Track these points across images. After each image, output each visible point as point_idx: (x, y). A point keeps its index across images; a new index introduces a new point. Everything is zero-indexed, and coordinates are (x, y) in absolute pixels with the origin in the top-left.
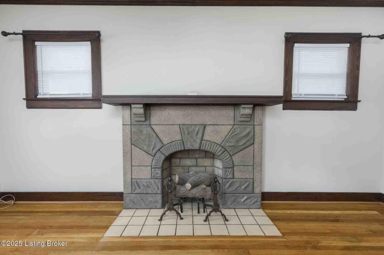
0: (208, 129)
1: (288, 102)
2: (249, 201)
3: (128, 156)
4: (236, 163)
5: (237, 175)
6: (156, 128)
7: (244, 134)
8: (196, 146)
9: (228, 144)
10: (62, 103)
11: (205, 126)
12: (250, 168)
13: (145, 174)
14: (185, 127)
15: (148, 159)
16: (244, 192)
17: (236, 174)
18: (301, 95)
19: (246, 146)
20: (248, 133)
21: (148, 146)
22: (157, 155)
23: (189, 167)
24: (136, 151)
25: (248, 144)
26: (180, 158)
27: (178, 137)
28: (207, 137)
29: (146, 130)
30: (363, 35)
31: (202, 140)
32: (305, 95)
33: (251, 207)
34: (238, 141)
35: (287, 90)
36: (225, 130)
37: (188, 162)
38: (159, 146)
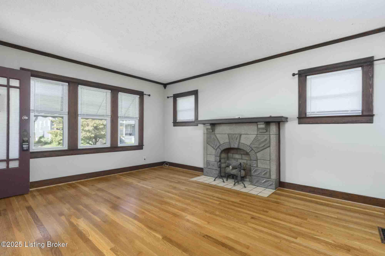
0: (243, 136)
1: (303, 118)
2: (267, 183)
3: (205, 149)
4: (258, 158)
5: (260, 165)
6: (217, 136)
7: (263, 140)
8: (236, 146)
9: (253, 146)
10: (184, 124)
11: (241, 135)
12: (268, 162)
13: (212, 159)
14: (230, 135)
15: (214, 151)
16: (264, 176)
17: (258, 164)
18: (314, 112)
19: (265, 147)
20: (266, 140)
21: (214, 145)
22: (218, 150)
23: (238, 159)
24: (209, 146)
25: (266, 146)
26: (233, 154)
27: (227, 141)
28: (242, 141)
29: (213, 136)
30: (375, 59)
31: (239, 143)
32: (318, 112)
33: (269, 187)
34: (260, 144)
35: (301, 110)
36: (252, 137)
37: (237, 156)
38: (218, 145)
